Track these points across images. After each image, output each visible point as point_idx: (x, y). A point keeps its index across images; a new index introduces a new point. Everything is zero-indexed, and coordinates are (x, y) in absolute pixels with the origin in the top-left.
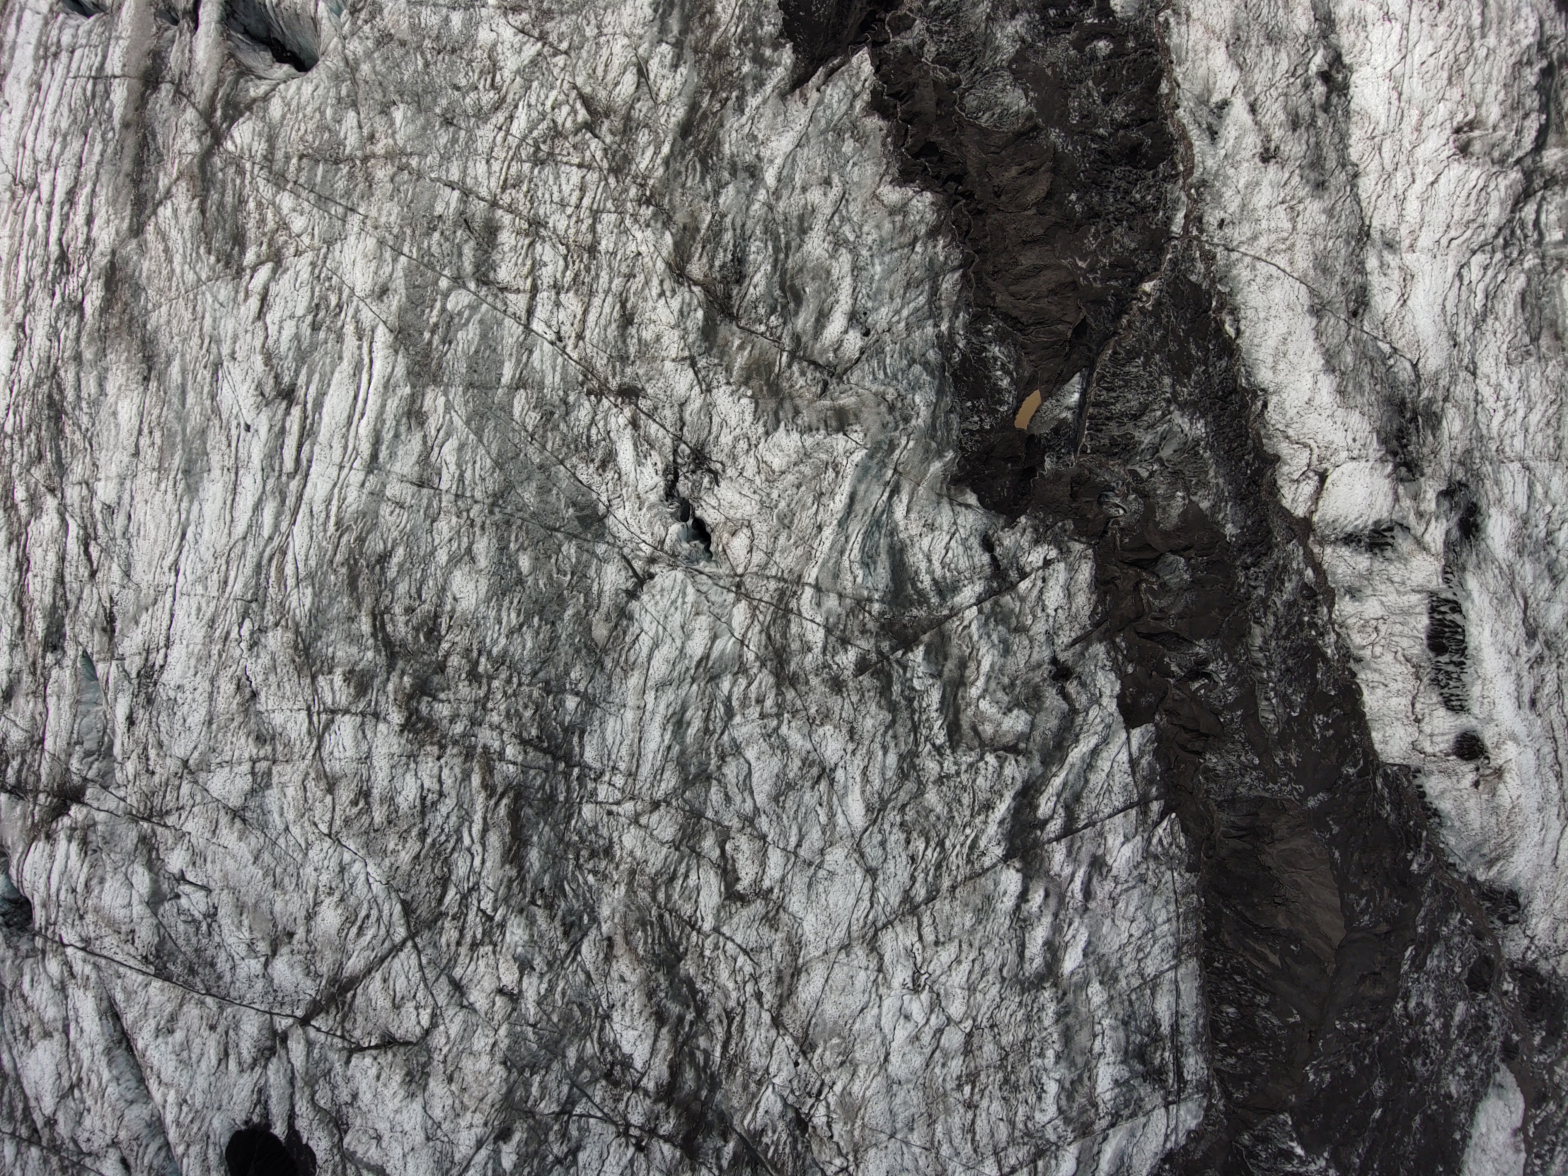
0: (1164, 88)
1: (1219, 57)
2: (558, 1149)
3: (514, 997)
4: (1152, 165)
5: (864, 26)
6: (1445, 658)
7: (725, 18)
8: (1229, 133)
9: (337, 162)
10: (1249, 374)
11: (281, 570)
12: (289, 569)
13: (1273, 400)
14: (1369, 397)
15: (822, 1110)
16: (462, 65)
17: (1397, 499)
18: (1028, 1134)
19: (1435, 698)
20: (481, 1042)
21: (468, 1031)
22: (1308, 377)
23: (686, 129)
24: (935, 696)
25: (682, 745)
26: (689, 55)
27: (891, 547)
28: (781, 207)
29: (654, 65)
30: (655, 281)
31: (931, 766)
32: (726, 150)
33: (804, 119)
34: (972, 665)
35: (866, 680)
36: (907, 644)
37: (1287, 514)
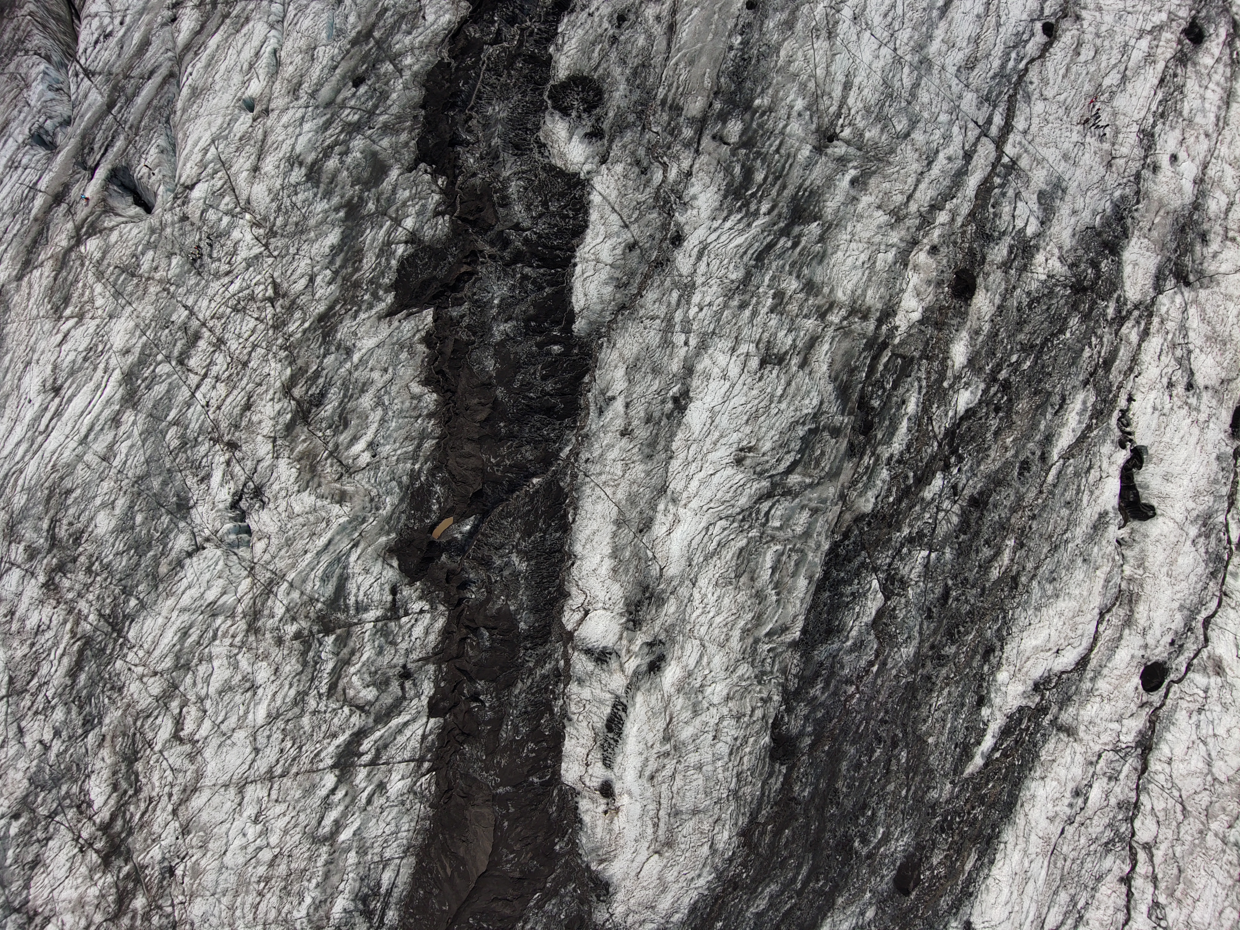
0: (587, 379)
1: (620, 372)
2: (40, 835)
3: (46, 748)
4: (561, 418)
5: (435, 297)
6: (611, 735)
7: (366, 267)
8: (609, 414)
9: (133, 275)
10: (571, 545)
11: (16, 481)
12: (20, 482)
13: (578, 563)
14: (628, 578)
15: (182, 867)
16: (217, 246)
17: (621, 638)
18: (286, 921)
19: (599, 756)
20: (22, 764)
21: (17, 756)
22: (599, 557)
23: (322, 318)
24: (330, 665)
25: (182, 645)
26: (339, 280)
27: (341, 575)
28: (356, 375)
29: (319, 279)
30: (271, 392)
31: (312, 703)
32: (339, 336)
33: (386, 333)
34: (358, 655)
35: (296, 644)
36: (327, 631)
37: (562, 626)
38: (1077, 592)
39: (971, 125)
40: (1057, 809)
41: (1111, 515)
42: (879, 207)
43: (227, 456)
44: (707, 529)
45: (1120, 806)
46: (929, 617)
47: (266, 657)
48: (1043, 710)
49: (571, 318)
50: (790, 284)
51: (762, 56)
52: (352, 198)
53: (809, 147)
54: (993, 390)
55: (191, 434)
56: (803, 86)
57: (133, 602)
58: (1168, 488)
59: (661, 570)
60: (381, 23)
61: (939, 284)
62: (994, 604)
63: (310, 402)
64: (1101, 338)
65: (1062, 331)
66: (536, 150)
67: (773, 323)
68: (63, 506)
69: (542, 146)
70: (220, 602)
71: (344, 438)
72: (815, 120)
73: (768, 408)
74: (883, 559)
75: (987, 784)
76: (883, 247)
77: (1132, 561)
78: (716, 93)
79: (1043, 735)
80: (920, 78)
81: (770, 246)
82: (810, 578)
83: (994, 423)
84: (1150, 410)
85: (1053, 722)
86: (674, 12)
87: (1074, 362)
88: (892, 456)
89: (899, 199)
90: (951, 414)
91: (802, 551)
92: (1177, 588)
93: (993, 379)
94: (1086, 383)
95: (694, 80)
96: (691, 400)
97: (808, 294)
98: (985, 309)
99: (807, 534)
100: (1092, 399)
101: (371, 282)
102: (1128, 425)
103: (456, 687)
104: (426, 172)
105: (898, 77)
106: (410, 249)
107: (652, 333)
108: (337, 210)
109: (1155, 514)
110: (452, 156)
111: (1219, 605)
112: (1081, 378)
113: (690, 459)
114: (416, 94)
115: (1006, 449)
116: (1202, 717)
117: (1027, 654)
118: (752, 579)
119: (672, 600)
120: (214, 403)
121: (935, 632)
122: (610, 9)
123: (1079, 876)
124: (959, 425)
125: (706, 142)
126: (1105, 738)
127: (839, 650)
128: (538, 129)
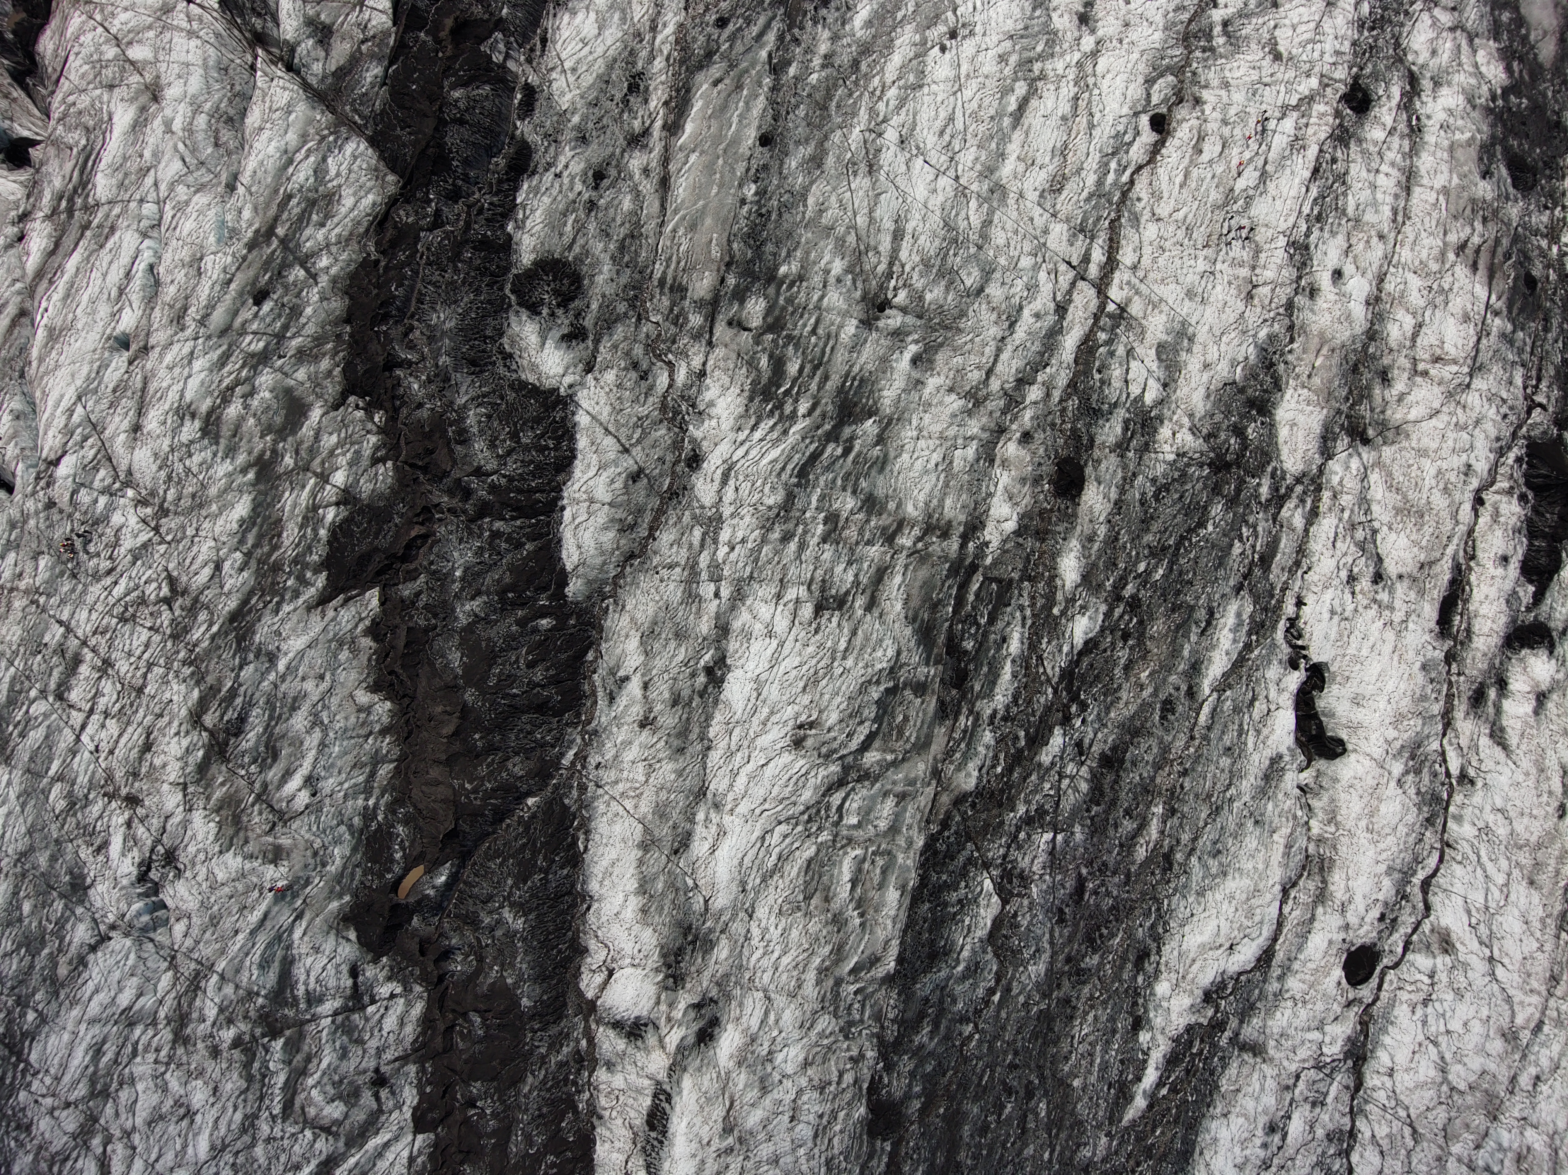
0: (590, 656)
1: (633, 644)
4: (559, 714)
5: (379, 573)
6: (653, 1135)
7: (287, 543)
8: (622, 701)
10: (584, 882)
13: (595, 906)
14: (662, 919)
16: (94, 536)
17: (658, 1003)
19: (641, 1162)
22: (621, 897)
23: (235, 616)
24: (281, 1079)
25: (96, 1066)
26: (253, 564)
27: (285, 958)
28: (283, 687)
29: (227, 565)
30: (176, 724)
31: (265, 1129)
32: (257, 638)
33: (318, 629)
34: (315, 1061)
35: (236, 1054)
36: (274, 1034)
37: (580, 994)
38: (1250, 865)
39: (1063, 267)
40: (1247, 1152)
41: (1287, 758)
42: (951, 390)
43: (126, 815)
44: (763, 838)
45: (1330, 1137)
46: (1061, 921)
47: (201, 1073)
48: (1218, 1026)
49: (563, 578)
50: (844, 503)
51: (785, 207)
52: (263, 452)
53: (855, 322)
54: (1118, 612)
55: (79, 792)
56: (841, 242)
57: (31, 1016)
58: (1359, 715)
59: (706, 902)
60: (285, 216)
61: (1037, 481)
62: (1143, 894)
63: (227, 731)
64: (1255, 527)
65: (1202, 524)
66: (499, 364)
67: (827, 556)
69: (507, 356)
70: (137, 1007)
71: (273, 774)
72: (859, 284)
73: (829, 667)
74: (995, 850)
75: (1153, 1131)
76: (960, 441)
77: (1321, 815)
78: (728, 265)
79: (1222, 1059)
80: (991, 212)
81: (815, 457)
82: (903, 888)
83: (1123, 655)
84: (1326, 615)
85: (1234, 1040)
86: (665, 161)
87: (1221, 563)
88: (995, 712)
89: (975, 376)
90: (1066, 649)
91: (889, 853)
92: (1381, 846)
93: (1116, 597)
94: (1239, 589)
95: (698, 250)
96: (729, 668)
97: (869, 513)
98: (1098, 507)
99: (894, 829)
100: (1249, 609)
101: (295, 561)
102: (1300, 636)
103: (447, 1090)
104: (357, 407)
105: (963, 214)
106: (344, 512)
107: (672, 586)
108: (244, 471)
109: (1345, 750)
110: (390, 382)
111: (1441, 860)
112: (1232, 583)
113: (733, 747)
114: (337, 305)
115: (1142, 687)
116: (1430, 1010)
117: (1192, 955)
118: (827, 900)
119: (724, 942)
120: (105, 747)
121: (1070, 940)
122: (582, 165)
124: (1077, 663)
125: (720, 329)
126: (1303, 1053)
127: (948, 978)
128: (501, 334)
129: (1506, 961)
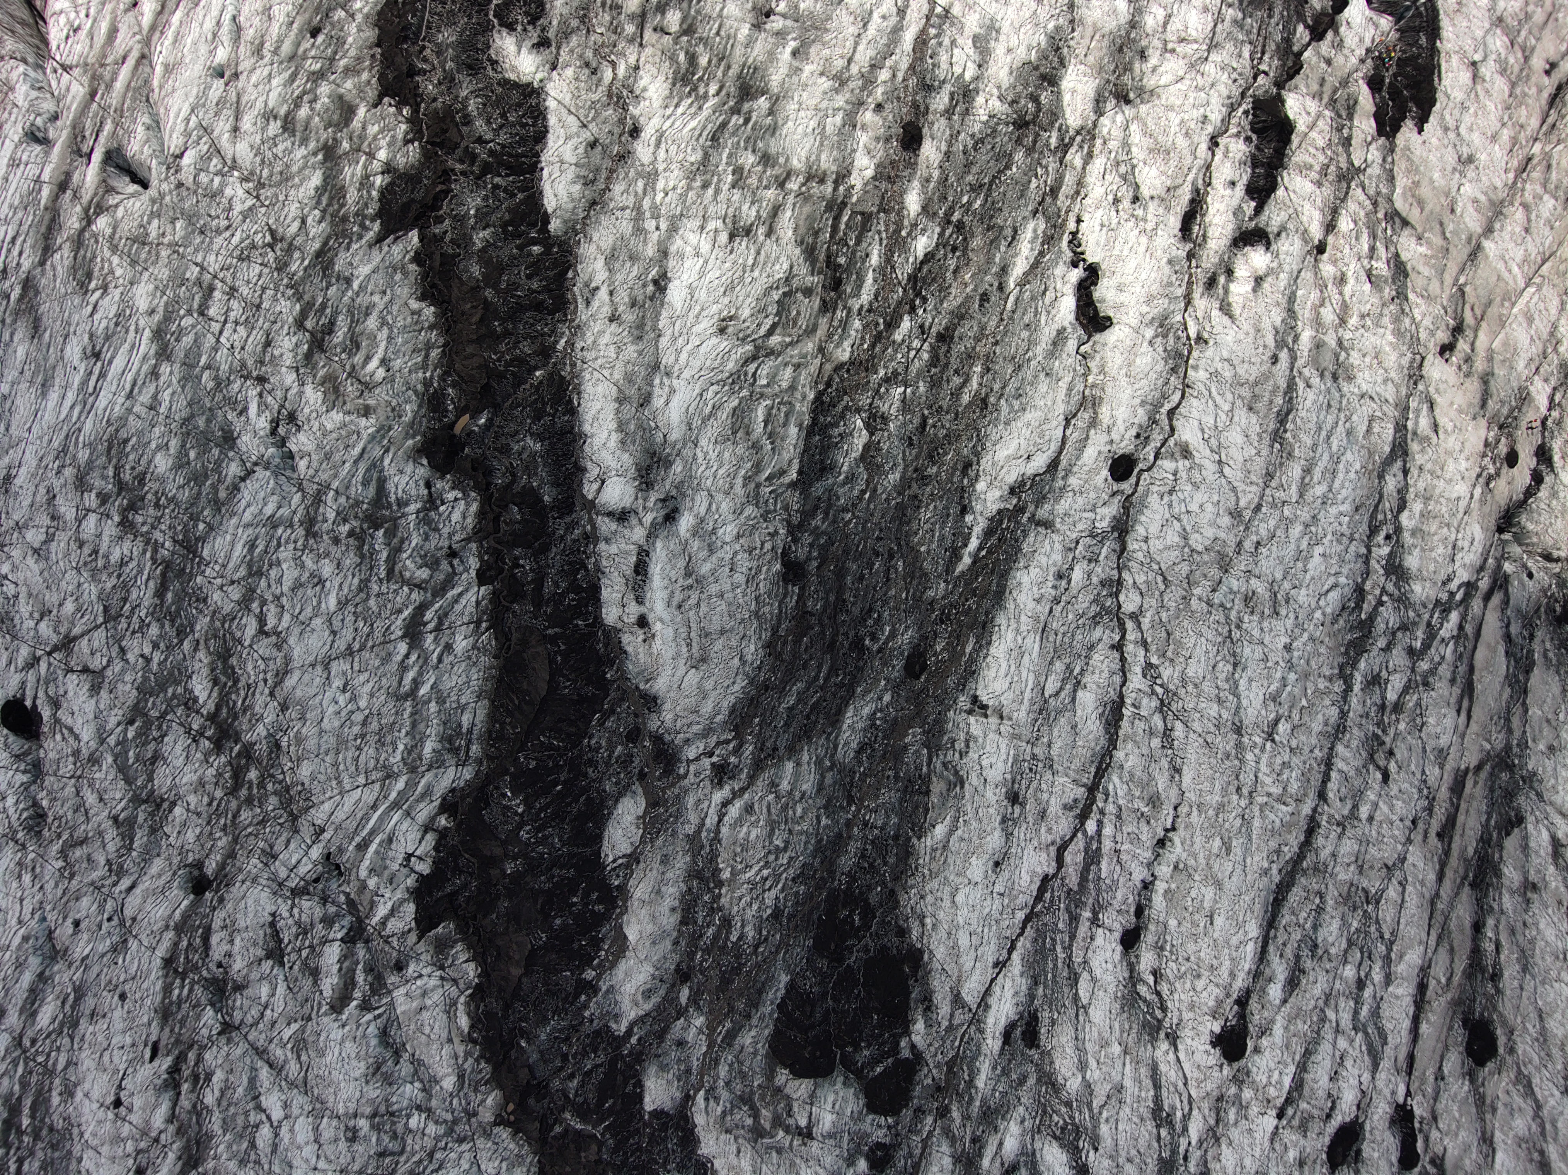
0: (570, 274)
1: (600, 264)
2: (155, 734)
3: (147, 660)
4: (553, 313)
5: (417, 219)
6: (639, 578)
7: (350, 202)
8: (596, 304)
9: (144, 244)
10: (580, 426)
12: (81, 440)
13: (589, 440)
15: (286, 738)
16: (214, 204)
17: (636, 498)
18: (384, 766)
19: (632, 596)
20: (128, 677)
21: (123, 671)
22: (606, 434)
23: (319, 254)
24: (385, 555)
26: (328, 217)
27: (379, 478)
28: (358, 301)
29: (310, 219)
30: (286, 328)
31: (375, 588)
32: (336, 268)
33: (378, 259)
34: (407, 543)
35: (351, 541)
36: (377, 527)
37: (584, 497)
38: (1042, 403)
40: (1043, 591)
41: (1069, 328)
42: (822, 74)
43: (258, 389)
44: (701, 395)
45: (1102, 583)
46: (911, 445)
47: (327, 555)
48: (1020, 510)
49: (546, 219)
50: (746, 159)
52: (327, 141)
53: (748, 26)
54: (948, 232)
55: (223, 375)
57: (201, 526)
58: (1123, 298)
59: (665, 436)
61: (888, 139)
62: (967, 425)
63: (322, 332)
64: (1047, 168)
65: (1008, 167)
66: (489, 68)
67: (736, 198)
68: (123, 455)
69: (494, 63)
70: (278, 515)
71: (358, 359)
73: (742, 277)
74: (864, 400)
75: (977, 579)
76: (830, 112)
77: (1094, 369)
79: (1023, 531)
81: (723, 126)
82: (800, 426)
83: (952, 263)
84: (1098, 228)
85: (1032, 519)
87: (1022, 194)
88: (862, 306)
89: (840, 63)
90: (911, 260)
91: (790, 403)
92: (1137, 386)
93: (946, 222)
94: (1035, 212)
96: (669, 280)
97: (765, 166)
98: (932, 157)
99: (792, 388)
100: (1042, 226)
101: (357, 214)
102: (1079, 245)
103: (498, 558)
104: (390, 105)
106: (388, 178)
107: (625, 223)
108: (315, 154)
109: (1112, 324)
110: (412, 86)
111: (1182, 397)
112: (1030, 208)
113: (676, 335)
114: (371, 34)
115: (966, 285)
116: (1174, 497)
117: (1001, 464)
119: (678, 461)
120: (238, 345)
121: (917, 457)
123: (1071, 647)
124: (920, 269)
125: (648, 35)
126: (1081, 526)
127: (833, 485)
128: (489, 47)
129: (1231, 463)
